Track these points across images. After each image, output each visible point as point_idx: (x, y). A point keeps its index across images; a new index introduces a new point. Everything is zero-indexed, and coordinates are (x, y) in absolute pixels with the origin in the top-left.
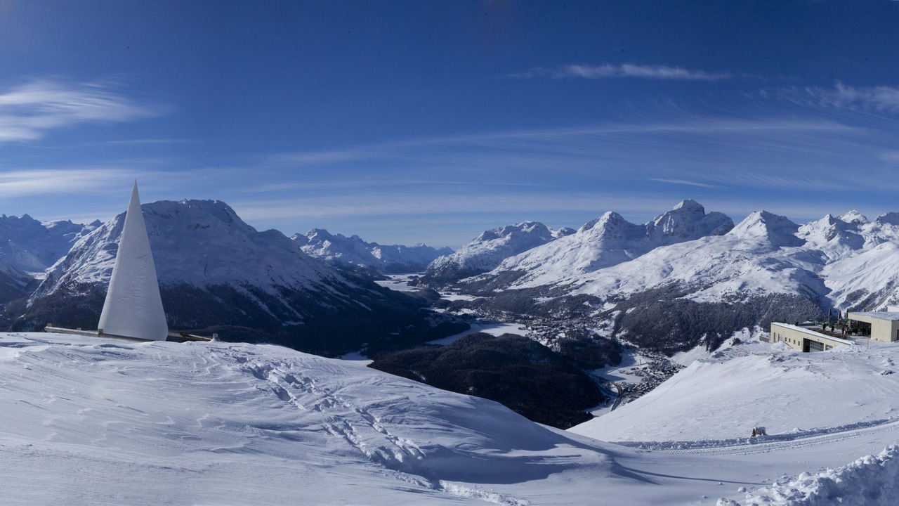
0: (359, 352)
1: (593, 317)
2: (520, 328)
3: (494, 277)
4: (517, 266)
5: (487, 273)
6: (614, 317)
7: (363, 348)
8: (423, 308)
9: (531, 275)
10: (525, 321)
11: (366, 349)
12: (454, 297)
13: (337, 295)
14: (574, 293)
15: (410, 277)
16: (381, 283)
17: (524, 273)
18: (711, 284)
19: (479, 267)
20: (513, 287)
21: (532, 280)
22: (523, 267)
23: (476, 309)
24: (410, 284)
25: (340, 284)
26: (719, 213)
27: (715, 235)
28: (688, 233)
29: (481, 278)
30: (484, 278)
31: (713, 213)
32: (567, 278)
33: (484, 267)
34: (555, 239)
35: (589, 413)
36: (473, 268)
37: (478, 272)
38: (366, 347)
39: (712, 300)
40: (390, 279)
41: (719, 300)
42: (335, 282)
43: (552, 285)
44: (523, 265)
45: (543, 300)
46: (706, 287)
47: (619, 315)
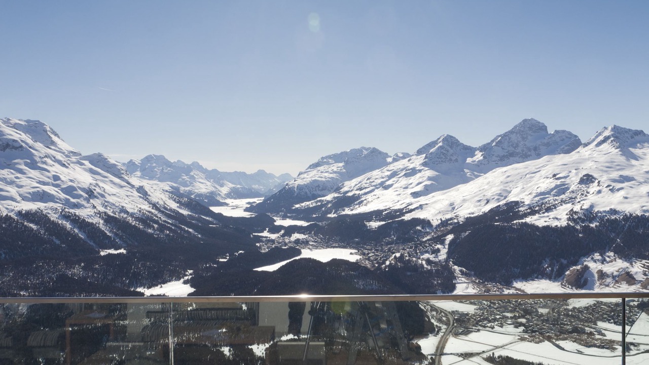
0: (182, 280)
1: (426, 241)
2: (351, 254)
3: (328, 202)
4: (352, 191)
5: (322, 198)
6: (447, 242)
7: (186, 275)
8: (256, 234)
9: (366, 200)
10: (357, 246)
11: (190, 277)
12: (288, 223)
13: (165, 221)
14: (407, 217)
15: (248, 203)
16: (215, 209)
17: (359, 197)
18: (554, 205)
19: (315, 193)
20: (347, 211)
21: (366, 205)
22: (357, 192)
23: (309, 234)
24: (246, 210)
25: (171, 210)
26: (564, 131)
27: (560, 154)
28: (529, 153)
29: (316, 202)
30: (319, 204)
31: (557, 132)
32: (400, 203)
33: (320, 193)
34: (390, 163)
35: (416, 343)
36: (308, 192)
37: (314, 197)
38: (191, 274)
39: (555, 224)
40: (227, 204)
41: (564, 223)
42: (166, 209)
43: (386, 210)
44: (357, 190)
45: (374, 225)
46: (548, 210)
47: (453, 239)
